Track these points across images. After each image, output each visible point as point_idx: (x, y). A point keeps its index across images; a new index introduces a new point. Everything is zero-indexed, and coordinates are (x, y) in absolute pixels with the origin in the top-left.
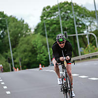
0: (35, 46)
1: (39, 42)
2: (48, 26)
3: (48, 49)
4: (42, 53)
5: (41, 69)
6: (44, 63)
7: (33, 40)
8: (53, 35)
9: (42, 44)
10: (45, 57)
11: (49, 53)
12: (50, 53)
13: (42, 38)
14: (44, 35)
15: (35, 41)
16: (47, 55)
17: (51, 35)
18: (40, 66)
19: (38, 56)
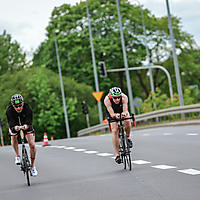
0: (33, 92)
1: (42, 85)
2: (64, 49)
3: (64, 99)
4: (48, 110)
5: (47, 144)
6: (54, 132)
7: (30, 80)
8: (75, 69)
9: (49, 89)
10: (56, 117)
11: (65, 108)
12: (68, 110)
13: (49, 76)
14: (55, 69)
15: (34, 82)
16: (60, 113)
17: (69, 69)
18: (45, 137)
19: (41, 115)
